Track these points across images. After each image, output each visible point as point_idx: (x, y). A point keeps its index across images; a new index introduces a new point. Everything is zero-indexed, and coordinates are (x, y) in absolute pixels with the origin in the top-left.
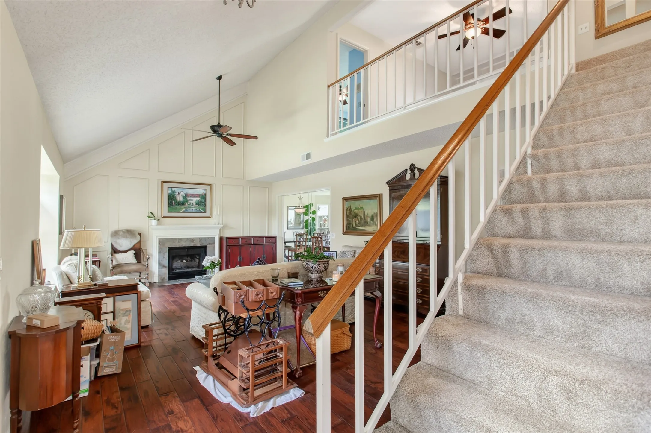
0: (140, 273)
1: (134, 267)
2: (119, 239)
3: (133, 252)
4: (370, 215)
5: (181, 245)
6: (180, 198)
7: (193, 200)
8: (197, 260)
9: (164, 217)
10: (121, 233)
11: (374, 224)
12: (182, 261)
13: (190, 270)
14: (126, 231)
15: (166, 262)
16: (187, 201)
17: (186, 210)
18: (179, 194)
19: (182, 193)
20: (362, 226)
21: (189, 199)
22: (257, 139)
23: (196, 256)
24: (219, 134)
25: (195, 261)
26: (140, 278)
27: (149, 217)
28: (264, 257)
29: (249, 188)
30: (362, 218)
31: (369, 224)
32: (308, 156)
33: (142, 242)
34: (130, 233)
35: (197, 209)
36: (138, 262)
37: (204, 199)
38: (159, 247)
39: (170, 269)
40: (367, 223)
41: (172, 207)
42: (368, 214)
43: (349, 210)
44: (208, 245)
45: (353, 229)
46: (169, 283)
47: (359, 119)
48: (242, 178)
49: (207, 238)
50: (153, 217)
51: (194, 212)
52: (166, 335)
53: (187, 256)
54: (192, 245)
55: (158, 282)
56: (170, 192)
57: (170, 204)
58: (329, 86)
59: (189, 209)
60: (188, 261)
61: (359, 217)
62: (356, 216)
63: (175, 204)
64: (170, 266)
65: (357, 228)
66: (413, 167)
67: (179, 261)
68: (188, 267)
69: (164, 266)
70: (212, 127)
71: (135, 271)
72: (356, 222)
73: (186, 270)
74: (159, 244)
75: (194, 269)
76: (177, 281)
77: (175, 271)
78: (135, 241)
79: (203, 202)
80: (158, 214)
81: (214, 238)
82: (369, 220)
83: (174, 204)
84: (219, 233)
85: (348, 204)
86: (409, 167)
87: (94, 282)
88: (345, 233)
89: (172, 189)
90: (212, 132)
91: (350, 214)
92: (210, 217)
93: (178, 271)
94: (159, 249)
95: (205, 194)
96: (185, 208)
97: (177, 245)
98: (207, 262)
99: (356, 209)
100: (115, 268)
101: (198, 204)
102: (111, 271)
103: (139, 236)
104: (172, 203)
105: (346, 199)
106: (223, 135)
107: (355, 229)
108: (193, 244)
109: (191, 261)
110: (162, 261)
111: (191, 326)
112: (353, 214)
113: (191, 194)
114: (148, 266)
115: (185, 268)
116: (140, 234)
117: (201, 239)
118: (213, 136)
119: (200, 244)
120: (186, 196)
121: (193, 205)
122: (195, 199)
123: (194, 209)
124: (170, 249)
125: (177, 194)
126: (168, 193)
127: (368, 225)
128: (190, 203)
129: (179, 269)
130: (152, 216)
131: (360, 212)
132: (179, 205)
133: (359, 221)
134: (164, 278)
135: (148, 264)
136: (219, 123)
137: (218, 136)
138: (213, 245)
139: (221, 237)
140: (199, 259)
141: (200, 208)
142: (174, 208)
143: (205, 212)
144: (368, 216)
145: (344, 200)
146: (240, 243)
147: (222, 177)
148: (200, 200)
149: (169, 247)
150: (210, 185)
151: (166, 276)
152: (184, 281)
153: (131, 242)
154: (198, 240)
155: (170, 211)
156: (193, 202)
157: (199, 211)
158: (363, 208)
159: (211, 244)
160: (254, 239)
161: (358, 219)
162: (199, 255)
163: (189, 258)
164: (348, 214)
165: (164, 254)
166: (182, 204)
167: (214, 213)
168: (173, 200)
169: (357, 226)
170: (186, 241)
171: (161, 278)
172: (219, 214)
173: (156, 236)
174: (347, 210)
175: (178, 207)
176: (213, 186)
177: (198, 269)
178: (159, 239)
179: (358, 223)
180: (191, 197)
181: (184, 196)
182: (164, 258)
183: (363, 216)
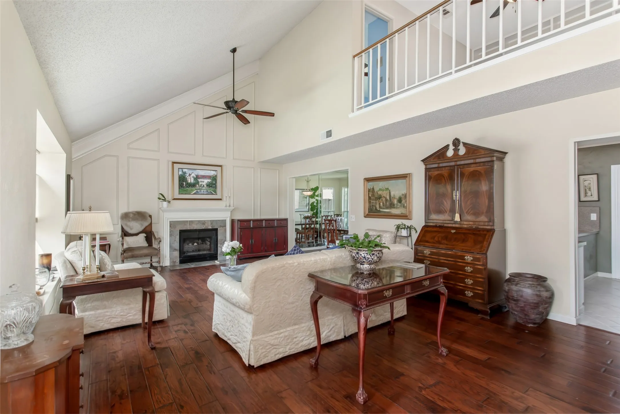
0: (151, 257)
1: (146, 251)
2: (129, 221)
3: (144, 235)
4: (397, 197)
5: (192, 228)
6: (190, 180)
7: (204, 182)
8: (208, 243)
9: (174, 199)
10: (131, 215)
11: (402, 206)
12: (193, 244)
13: (201, 253)
14: (136, 213)
15: (177, 245)
16: (198, 183)
17: (197, 192)
18: (190, 175)
19: (193, 175)
20: (387, 208)
21: (200, 180)
22: (274, 115)
23: (207, 239)
24: (234, 110)
25: (206, 244)
26: (151, 262)
27: (159, 199)
28: (275, 240)
29: (260, 169)
30: (387, 200)
31: (396, 206)
32: (329, 134)
33: (153, 225)
34: (140, 215)
35: (208, 191)
36: (149, 246)
37: (215, 181)
38: (170, 230)
39: (182, 252)
40: (394, 205)
41: (182, 188)
42: (394, 195)
43: (371, 191)
44: (219, 227)
45: (376, 211)
46: (180, 266)
47: (383, 93)
48: (253, 160)
49: (219, 220)
50: (164, 199)
51: (205, 194)
52: (185, 332)
53: (199, 239)
54: (203, 228)
55: (169, 265)
56: (180, 173)
57: (181, 186)
58: (354, 57)
59: (200, 191)
60: (199, 243)
61: (384, 199)
62: (380, 197)
63: (186, 185)
64: (181, 249)
65: (381, 210)
66: (456, 142)
67: (191, 244)
68: (199, 251)
69: (175, 250)
70: (227, 103)
71: (146, 256)
72: (380, 204)
73: (197, 253)
74: (170, 226)
75: (205, 252)
76: (189, 265)
77: (187, 254)
78: (146, 224)
79: (215, 184)
80: (169, 197)
81: (226, 220)
82: (395, 202)
83: (184, 185)
84: (230, 215)
85: (371, 185)
86: (452, 142)
87: (102, 273)
88: (366, 216)
89: (182, 171)
90: (226, 108)
91: (373, 195)
92: (221, 199)
93: (189, 254)
94: (170, 232)
95: (216, 176)
96: (196, 190)
97: (188, 227)
98: (228, 248)
99: (380, 190)
100: (126, 252)
101: (209, 185)
102: (121, 255)
104: (183, 184)
105: (368, 180)
106: (238, 112)
107: (379, 211)
108: (205, 226)
109: (203, 244)
110: (173, 244)
111: (214, 323)
112: (376, 196)
113: (201, 176)
114: (159, 250)
115: (196, 251)
116: (150, 216)
117: (212, 222)
118: (227, 112)
119: (211, 227)
120: (197, 177)
121: (204, 186)
122: (206, 181)
123: (204, 190)
124: (182, 232)
125: (188, 175)
126: (179, 175)
127: (394, 208)
128: (201, 185)
129: (190, 252)
130: (163, 198)
131: (385, 194)
132: (189, 186)
133: (383, 203)
134: (175, 262)
135: (159, 248)
136: (234, 99)
137: (232, 113)
138: (225, 228)
139: (232, 219)
140: (210, 242)
141: (211, 190)
142: (184, 189)
143: (216, 194)
144: (394, 198)
145: (366, 181)
146: (252, 226)
147: (232, 158)
148: (211, 181)
149: (180, 230)
150: (221, 166)
151: (178, 260)
152: (196, 264)
153: (142, 225)
154: (210, 223)
155: (181, 192)
156: (204, 184)
157: (210, 193)
158: (387, 189)
159: (223, 227)
160: (266, 221)
161: (382, 200)
162: (210, 238)
163: (200, 241)
164: (371, 196)
165: (175, 237)
166: (193, 185)
167: (225, 194)
168: (184, 182)
169: (381, 208)
170: (197, 224)
171: (172, 261)
172: (230, 196)
173: (168, 219)
174: (369, 191)
175: (189, 189)
176: (224, 168)
177: (210, 253)
178: (170, 221)
179: (382, 205)
180: (202, 179)
181: (195, 177)
182: (175, 240)
183: (388, 198)
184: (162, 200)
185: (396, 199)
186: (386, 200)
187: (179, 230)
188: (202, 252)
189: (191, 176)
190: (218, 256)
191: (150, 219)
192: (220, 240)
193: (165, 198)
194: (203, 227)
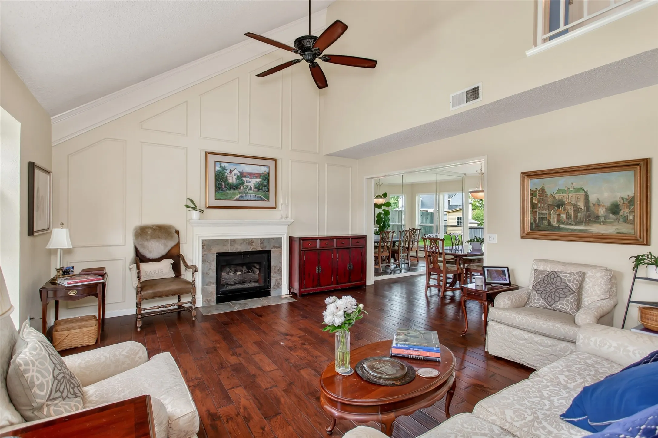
0: (180, 295)
1: (171, 286)
2: (147, 240)
3: (170, 260)
4: (608, 204)
5: (234, 250)
6: (232, 179)
7: (251, 182)
8: (257, 271)
9: (210, 207)
10: (150, 230)
11: (621, 219)
12: (235, 273)
13: (246, 286)
14: (157, 228)
15: (213, 274)
16: (243, 183)
18: (231, 172)
19: (236, 171)
20: (579, 223)
21: (245, 179)
22: (375, 65)
23: (255, 265)
24: (310, 56)
25: (253, 272)
27: (187, 206)
28: (350, 266)
29: (327, 166)
30: (580, 208)
31: (601, 219)
32: (473, 94)
33: (180, 246)
34: (163, 231)
36: (176, 277)
37: (267, 181)
38: (202, 252)
39: (219, 285)
41: (221, 191)
42: (598, 200)
43: (539, 194)
44: (272, 249)
45: (549, 228)
46: (217, 309)
49: (272, 238)
50: (194, 206)
53: (242, 265)
54: (250, 250)
55: (203, 305)
56: (218, 168)
57: (218, 187)
60: (244, 272)
61: (570, 208)
62: (560, 204)
63: (225, 186)
64: (219, 280)
65: (563, 226)
67: (232, 273)
68: (244, 282)
69: (210, 283)
71: (172, 293)
72: (559, 215)
73: (241, 286)
74: (203, 248)
75: (252, 285)
76: (229, 305)
77: (226, 288)
78: (171, 244)
79: (266, 186)
80: (201, 203)
81: (281, 238)
83: (224, 187)
84: (287, 231)
88: (526, 236)
89: (221, 165)
90: (297, 51)
91: (542, 200)
92: (274, 208)
93: (230, 288)
94: (203, 256)
95: (268, 173)
96: (240, 193)
97: (228, 249)
99: (559, 191)
100: (144, 287)
101: (258, 188)
102: (137, 293)
103: (176, 235)
104: (222, 186)
105: (529, 175)
106: (315, 59)
107: (558, 228)
108: (252, 247)
109: (248, 272)
110: (207, 273)
112: (551, 202)
113: (248, 173)
115: (239, 283)
116: (177, 232)
117: (262, 241)
119: (262, 248)
120: (242, 175)
121: (251, 187)
122: (255, 181)
123: (252, 195)
124: (219, 256)
125: (228, 171)
126: (215, 171)
127: (599, 223)
128: (247, 186)
129: (232, 285)
130: (192, 205)
131: (573, 198)
132: (230, 188)
133: (568, 215)
134: (210, 300)
136: (310, 32)
138: (279, 249)
139: (289, 237)
140: (259, 270)
141: (261, 194)
142: (224, 193)
143: (267, 200)
144: (599, 205)
145: (526, 177)
146: (318, 247)
147: (290, 149)
148: (260, 181)
149: (217, 253)
150: (274, 160)
151: (213, 298)
152: (240, 304)
153: (166, 245)
154: (259, 242)
155: (219, 197)
156: (251, 185)
157: (259, 199)
158: (582, 189)
159: (277, 248)
160: (337, 240)
161: (565, 210)
162: (259, 263)
163: (244, 269)
164: (538, 203)
165: (210, 264)
166: (236, 187)
167: (281, 201)
168: (223, 181)
169: (563, 224)
170: (241, 244)
171: (206, 300)
172: (287, 203)
173: (199, 237)
174: (532, 193)
175: (230, 192)
176: (279, 163)
177: (259, 285)
178: (202, 240)
179: (565, 217)
180: (248, 178)
181: (239, 174)
182: (210, 269)
183: (581, 205)
184: (192, 208)
185: (603, 206)
186: (576, 209)
187: (215, 253)
188: (248, 285)
189: (233, 173)
190: (271, 291)
191: (177, 236)
192: (274, 267)
193: (196, 206)
194: (250, 248)
